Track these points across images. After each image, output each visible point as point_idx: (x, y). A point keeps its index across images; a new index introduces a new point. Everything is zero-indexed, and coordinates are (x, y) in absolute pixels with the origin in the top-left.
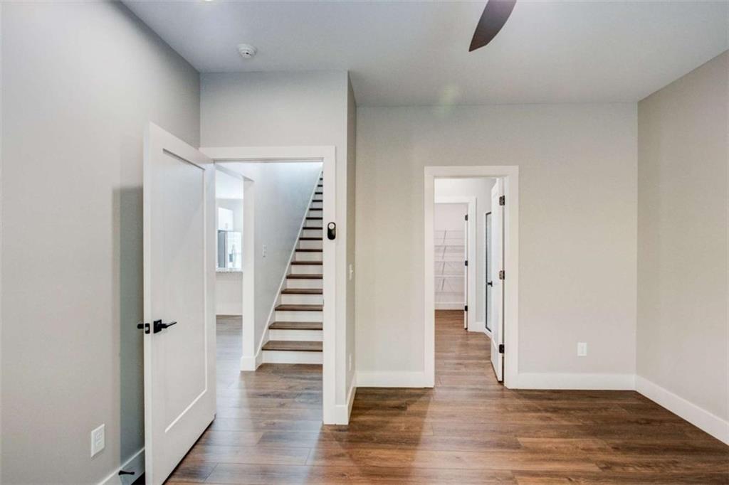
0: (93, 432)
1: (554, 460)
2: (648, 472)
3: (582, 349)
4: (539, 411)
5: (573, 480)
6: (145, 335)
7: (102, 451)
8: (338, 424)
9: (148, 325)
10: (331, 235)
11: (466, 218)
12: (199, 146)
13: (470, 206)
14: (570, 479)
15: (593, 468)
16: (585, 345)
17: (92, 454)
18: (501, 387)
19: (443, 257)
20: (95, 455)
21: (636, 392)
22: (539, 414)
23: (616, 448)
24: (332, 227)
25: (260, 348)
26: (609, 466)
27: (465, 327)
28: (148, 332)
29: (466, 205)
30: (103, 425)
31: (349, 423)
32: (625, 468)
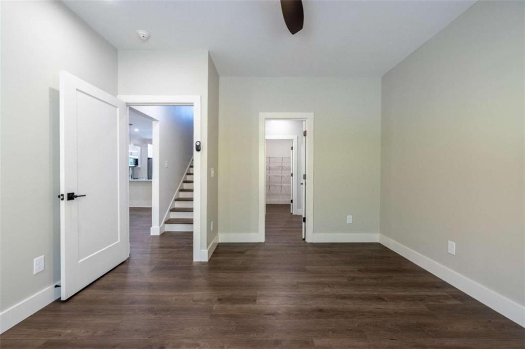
0: (35, 259)
1: (323, 277)
2: (375, 281)
3: (349, 219)
4: (322, 253)
5: (331, 286)
6: (61, 201)
7: (42, 272)
8: (202, 261)
9: (62, 195)
10: (198, 149)
11: (292, 148)
12: (117, 94)
13: (294, 141)
14: (329, 286)
15: (345, 280)
16: (351, 217)
17: (34, 273)
18: (303, 242)
19: (281, 173)
20: (36, 274)
21: (380, 244)
22: (321, 255)
23: (360, 270)
24: (198, 144)
25: (163, 222)
26: (353, 279)
27: (291, 212)
28: (63, 199)
29: (292, 141)
30: (43, 256)
31: (209, 261)
32: (362, 280)
